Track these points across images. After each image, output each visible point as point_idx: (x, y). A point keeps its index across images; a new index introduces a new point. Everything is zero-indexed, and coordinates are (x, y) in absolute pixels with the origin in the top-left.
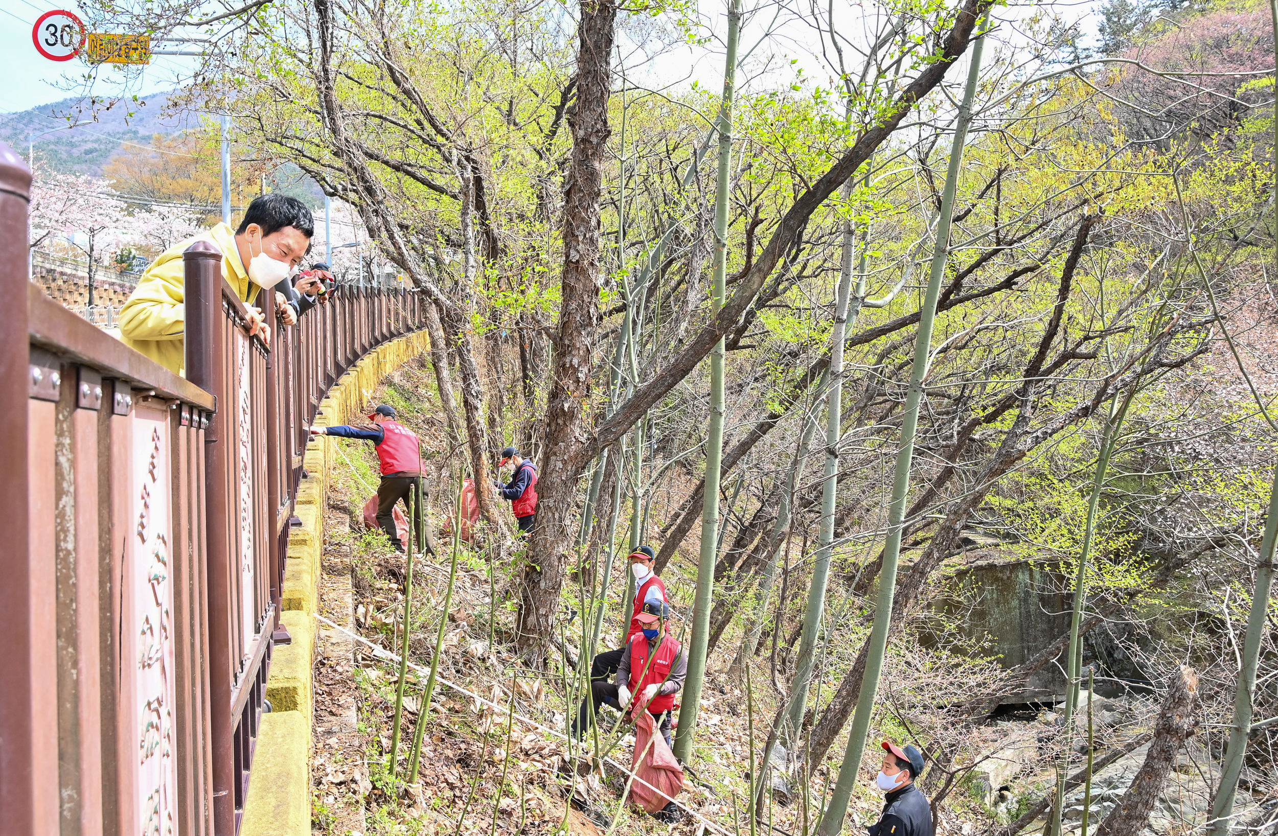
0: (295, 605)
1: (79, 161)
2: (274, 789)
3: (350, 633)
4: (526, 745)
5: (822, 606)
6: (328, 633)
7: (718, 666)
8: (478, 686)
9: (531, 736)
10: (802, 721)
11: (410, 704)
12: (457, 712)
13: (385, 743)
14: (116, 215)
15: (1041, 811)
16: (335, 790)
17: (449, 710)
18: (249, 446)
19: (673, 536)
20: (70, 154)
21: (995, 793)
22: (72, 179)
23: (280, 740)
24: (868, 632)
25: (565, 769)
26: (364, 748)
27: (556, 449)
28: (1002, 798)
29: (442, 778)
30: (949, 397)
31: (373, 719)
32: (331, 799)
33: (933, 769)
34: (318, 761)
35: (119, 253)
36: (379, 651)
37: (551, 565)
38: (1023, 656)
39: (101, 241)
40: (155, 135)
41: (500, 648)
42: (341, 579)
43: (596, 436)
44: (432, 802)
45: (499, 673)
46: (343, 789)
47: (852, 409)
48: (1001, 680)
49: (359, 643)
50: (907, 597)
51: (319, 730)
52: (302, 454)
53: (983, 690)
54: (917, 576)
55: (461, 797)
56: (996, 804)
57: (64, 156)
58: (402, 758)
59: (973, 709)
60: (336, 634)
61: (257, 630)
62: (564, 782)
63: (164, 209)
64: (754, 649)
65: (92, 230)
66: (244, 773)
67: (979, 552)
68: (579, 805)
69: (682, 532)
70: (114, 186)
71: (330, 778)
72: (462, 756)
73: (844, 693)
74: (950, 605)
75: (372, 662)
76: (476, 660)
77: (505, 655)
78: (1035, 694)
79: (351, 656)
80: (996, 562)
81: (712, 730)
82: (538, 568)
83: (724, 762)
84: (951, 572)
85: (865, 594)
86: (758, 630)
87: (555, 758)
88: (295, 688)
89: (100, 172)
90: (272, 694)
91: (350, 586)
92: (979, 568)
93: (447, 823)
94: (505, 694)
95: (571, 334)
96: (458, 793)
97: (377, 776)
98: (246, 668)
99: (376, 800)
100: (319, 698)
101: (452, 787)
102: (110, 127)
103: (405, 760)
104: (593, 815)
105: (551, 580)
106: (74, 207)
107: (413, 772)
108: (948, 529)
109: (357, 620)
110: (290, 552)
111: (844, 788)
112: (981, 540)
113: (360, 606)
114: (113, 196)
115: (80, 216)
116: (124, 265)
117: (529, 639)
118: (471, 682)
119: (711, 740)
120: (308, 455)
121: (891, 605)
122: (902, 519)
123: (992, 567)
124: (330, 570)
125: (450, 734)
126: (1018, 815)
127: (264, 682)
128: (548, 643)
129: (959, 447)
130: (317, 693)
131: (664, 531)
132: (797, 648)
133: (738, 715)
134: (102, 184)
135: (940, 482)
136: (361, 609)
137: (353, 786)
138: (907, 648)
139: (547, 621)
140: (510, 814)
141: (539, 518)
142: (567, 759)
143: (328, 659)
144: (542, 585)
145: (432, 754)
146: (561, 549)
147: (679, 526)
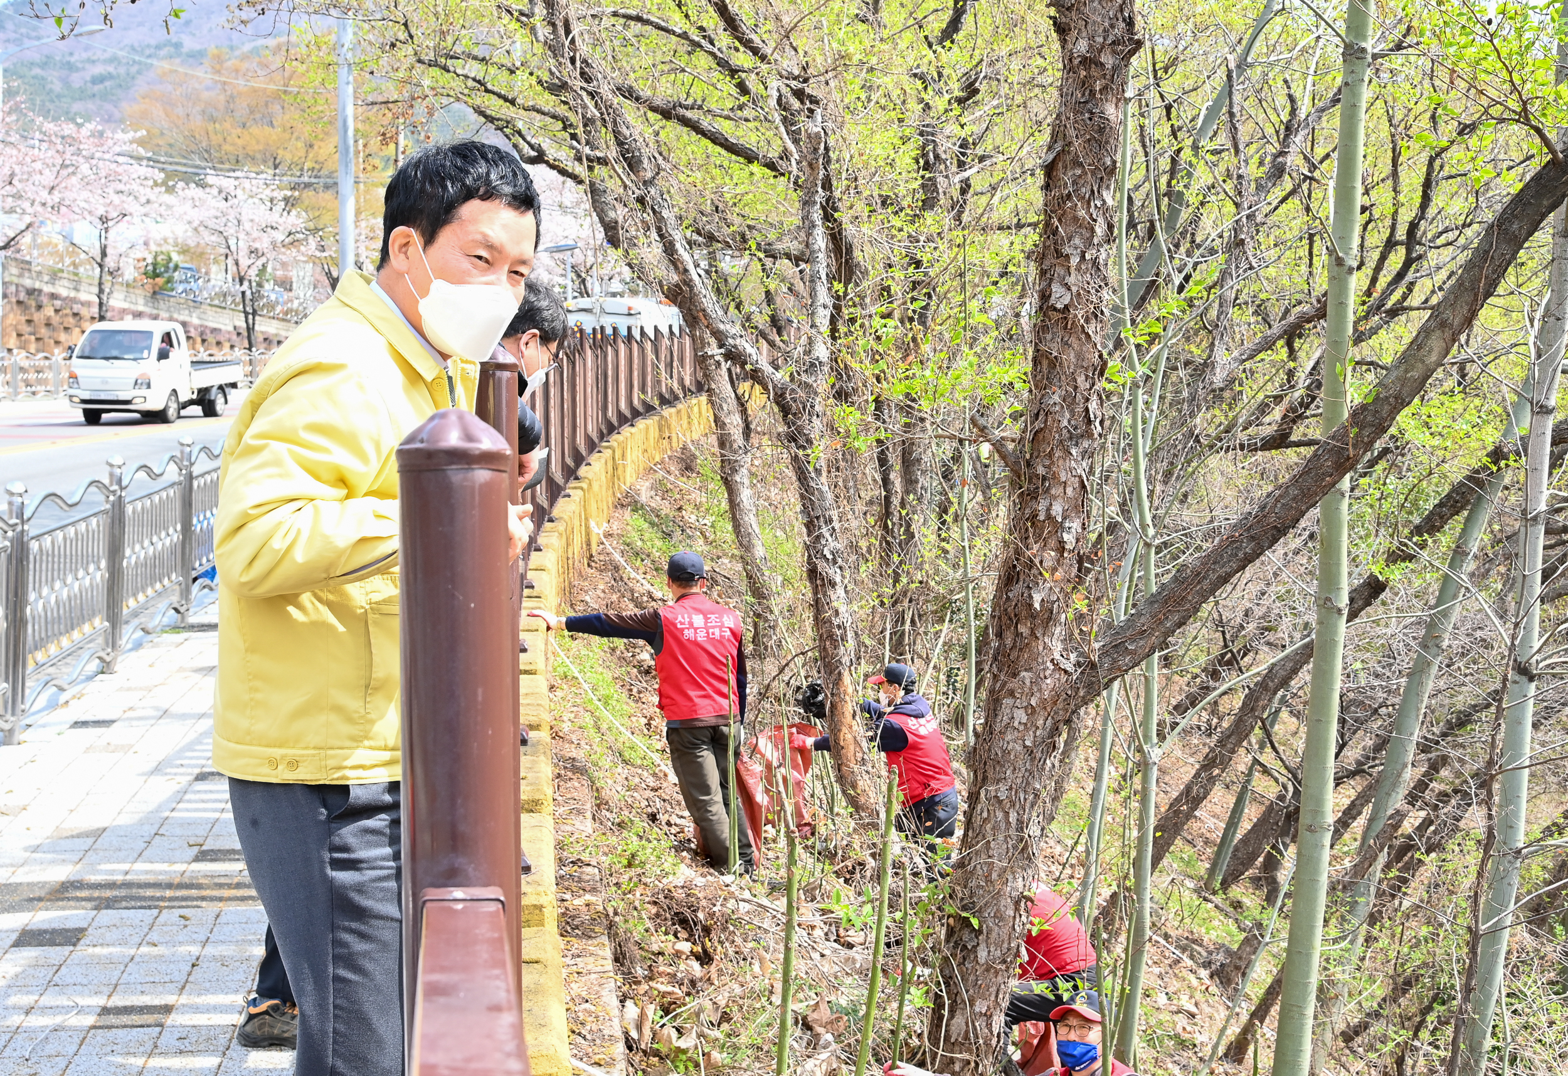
1: (82, 95)
14: (146, 193)
20: (66, 83)
22: (69, 129)
27: (1013, 684)
35: (150, 260)
37: (999, 917)
39: (121, 237)
40: (212, 50)
42: (591, 945)
43: (1095, 658)
57: (57, 87)
63: (228, 184)
65: (104, 220)
70: (141, 142)
82: (975, 922)
89: (117, 115)
91: (608, 961)
95: (1050, 455)
102: (134, 36)
105: (999, 945)
106: (74, 180)
109: (627, 1037)
113: (630, 1005)
114: (139, 159)
115: (85, 194)
116: (160, 281)
134: (122, 139)
136: (632, 1012)
139: (989, 1026)
144: (982, 954)
146: (1020, 885)
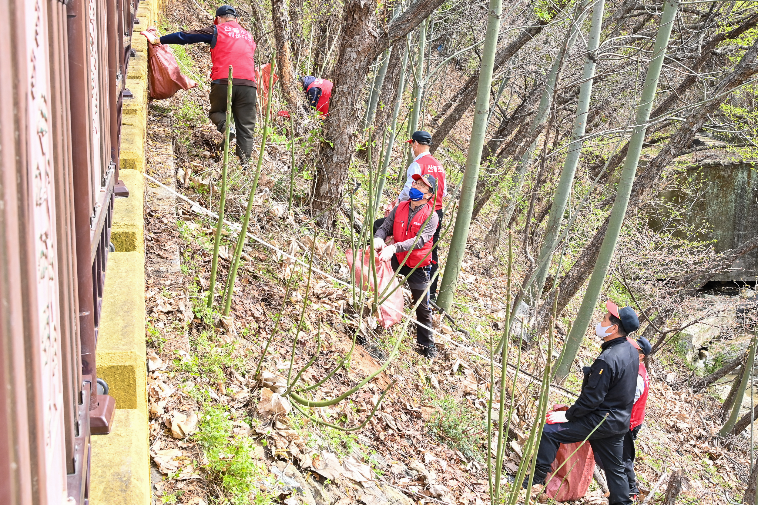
0: (130, 165)
2: (121, 313)
3: (172, 191)
4: (318, 290)
5: (570, 190)
6: (154, 190)
7: (476, 235)
8: (278, 239)
9: (322, 283)
10: (544, 284)
11: (223, 252)
12: (261, 260)
13: (203, 282)
15: (733, 368)
16: (164, 318)
17: (255, 258)
18: (95, 23)
19: (445, 123)
21: (696, 352)
23: (124, 274)
24: (607, 214)
25: (349, 311)
26: (187, 285)
27: (351, 41)
28: (701, 356)
29: (249, 313)
30: (698, 13)
31: (193, 262)
32: (161, 324)
33: (647, 329)
34: (150, 294)
36: (196, 207)
37: (342, 143)
38: (733, 242)
41: (298, 210)
42: (164, 145)
43: (387, 31)
44: (242, 331)
45: (296, 231)
46: (171, 317)
47: (610, 19)
48: (715, 260)
49: (179, 200)
50: (644, 187)
51: (150, 269)
52: (130, 35)
53: (699, 268)
54: (654, 169)
55: (264, 329)
56: (695, 360)
58: (217, 295)
59: (687, 283)
60: (161, 192)
61: (103, 184)
62: (348, 322)
64: (507, 223)
66: (99, 299)
67: (707, 153)
68: (360, 341)
69: (453, 120)
71: (160, 308)
72: (265, 297)
73: (582, 263)
74: (677, 196)
75: (192, 216)
76: (276, 218)
77: (301, 216)
78: (740, 274)
79: (174, 211)
80: (722, 162)
81: (468, 287)
82: (332, 145)
83: (477, 313)
84: (683, 168)
85: (606, 182)
86: (512, 207)
87: (341, 302)
88: (133, 234)
90: (116, 237)
91: (171, 152)
92: (706, 166)
93: (254, 349)
94: (301, 248)
96: (262, 325)
97: (198, 309)
98: (98, 214)
99: (196, 328)
100: (149, 244)
101: (257, 320)
103: (219, 296)
104: (370, 349)
105: (342, 155)
107: (226, 306)
108: (686, 130)
109: (178, 181)
110: (124, 119)
111: (575, 339)
112: (709, 142)
113: (180, 169)
117: (321, 204)
118: (273, 237)
119: (467, 295)
120: (134, 35)
121: (630, 193)
122: (648, 119)
123: (717, 165)
124: (154, 137)
125: (255, 278)
126: (713, 370)
127: (109, 227)
128: (337, 208)
129: (702, 59)
130: (147, 239)
131: (436, 119)
132: (544, 224)
133: (490, 276)
135: (682, 89)
136: (181, 172)
137: (179, 315)
138: (638, 229)
139: (337, 190)
140: (304, 344)
141: (334, 101)
142: (351, 303)
143: (155, 211)
144: (335, 159)
145: (241, 294)
146: (352, 129)
147: (451, 115)
